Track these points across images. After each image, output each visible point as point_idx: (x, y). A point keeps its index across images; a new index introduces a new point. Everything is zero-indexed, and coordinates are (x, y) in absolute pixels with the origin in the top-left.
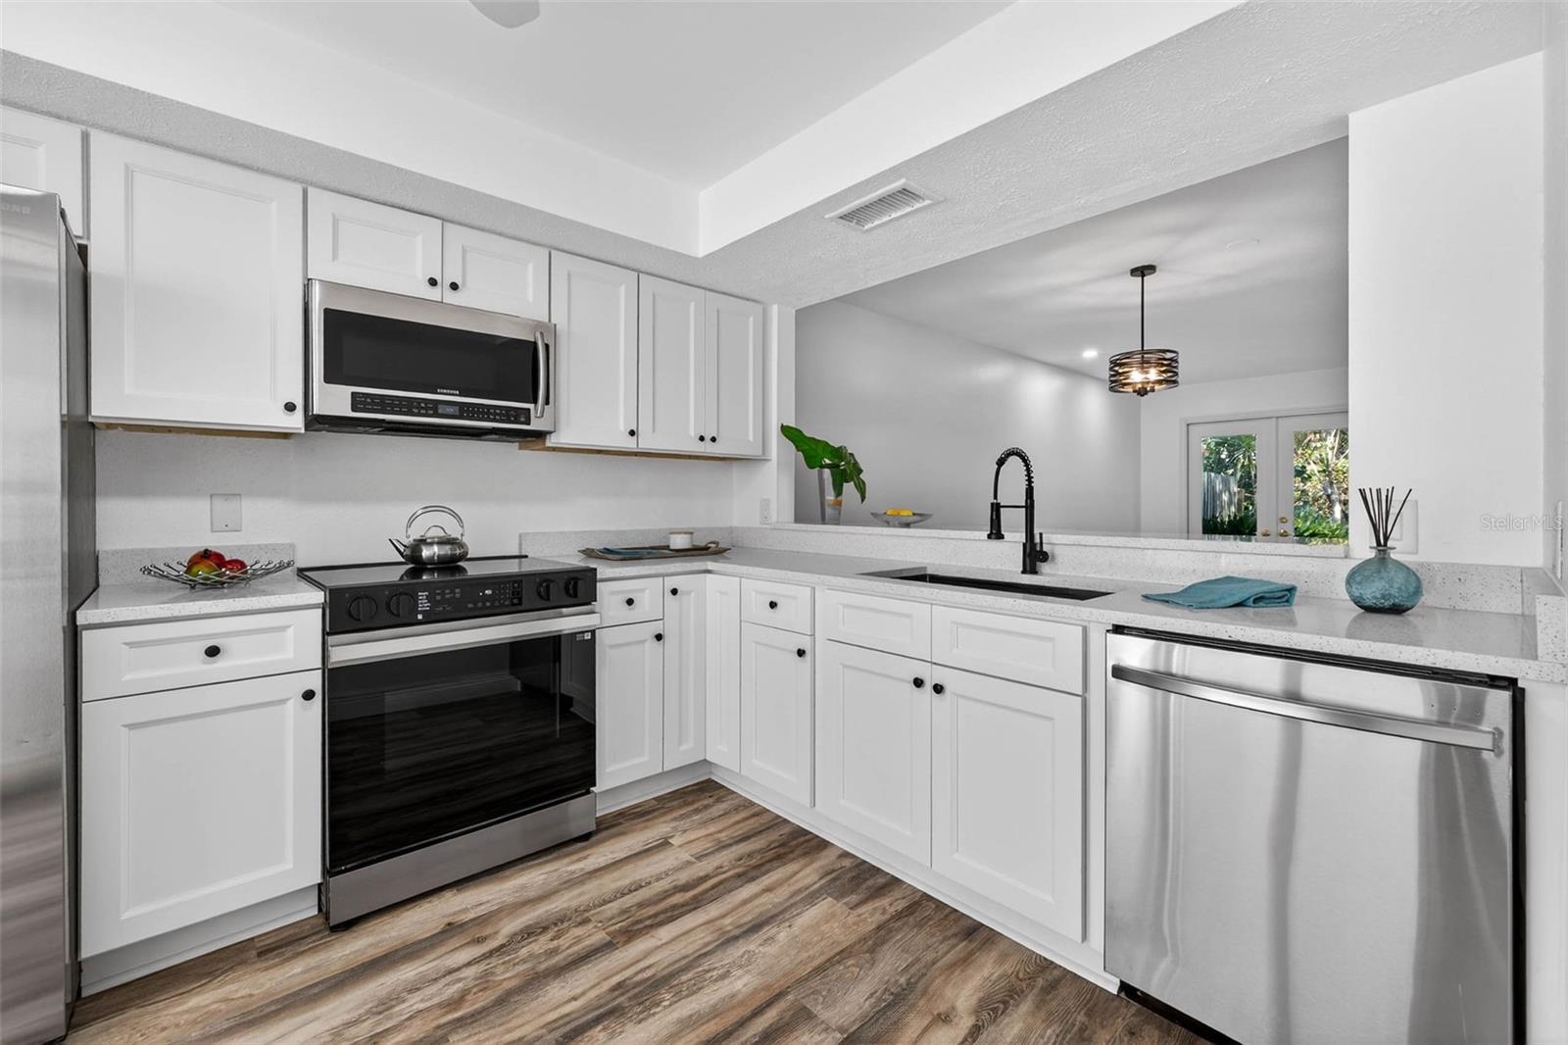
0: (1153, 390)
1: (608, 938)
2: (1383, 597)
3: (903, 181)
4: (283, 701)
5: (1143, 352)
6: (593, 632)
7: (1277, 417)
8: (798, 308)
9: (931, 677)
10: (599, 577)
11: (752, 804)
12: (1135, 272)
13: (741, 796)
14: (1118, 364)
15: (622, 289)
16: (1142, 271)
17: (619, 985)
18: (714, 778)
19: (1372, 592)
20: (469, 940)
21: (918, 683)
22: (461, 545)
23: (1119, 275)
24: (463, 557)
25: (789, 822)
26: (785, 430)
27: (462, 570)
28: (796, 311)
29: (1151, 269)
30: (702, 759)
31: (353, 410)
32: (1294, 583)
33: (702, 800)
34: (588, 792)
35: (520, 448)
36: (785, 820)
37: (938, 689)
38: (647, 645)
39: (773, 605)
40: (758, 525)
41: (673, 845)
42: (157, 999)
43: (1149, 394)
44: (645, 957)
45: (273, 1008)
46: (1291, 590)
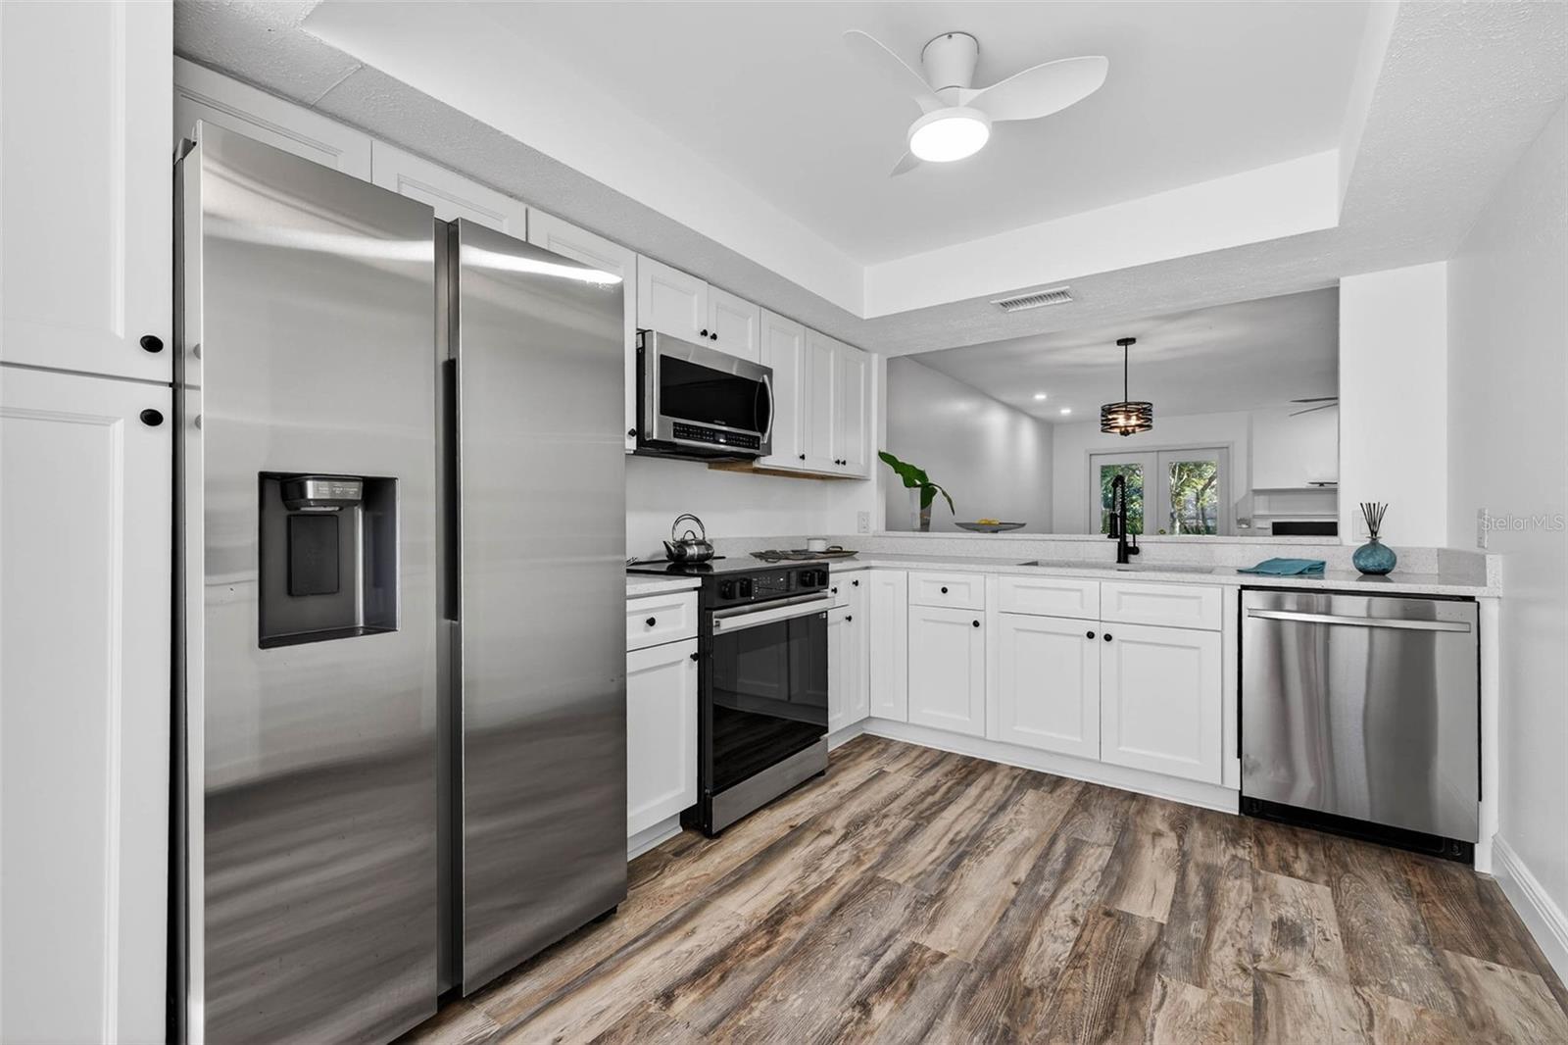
0: (1134, 432)
1: (913, 823)
2: (1379, 565)
3: (1067, 287)
4: (679, 662)
5: (1127, 404)
6: (826, 612)
7: (1158, 451)
8: (890, 356)
9: (1100, 631)
10: (830, 570)
11: (914, 747)
12: (1120, 342)
13: (899, 742)
14: (1108, 411)
15: (797, 339)
16: (1126, 342)
17: (952, 842)
18: (867, 732)
19: (1371, 563)
20: (818, 833)
21: (1091, 635)
22: (709, 547)
23: (1109, 342)
24: (709, 557)
25: (954, 754)
26: (881, 455)
27: (709, 568)
28: (888, 359)
29: (1132, 341)
30: (867, 716)
31: (675, 436)
32: (1324, 560)
33: (875, 746)
34: (819, 740)
35: (710, 468)
36: (950, 753)
37: (1108, 638)
38: (842, 624)
39: (944, 590)
40: (856, 534)
41: (889, 773)
42: (641, 883)
43: (1131, 435)
44: (949, 829)
45: (733, 879)
46: (1323, 563)
